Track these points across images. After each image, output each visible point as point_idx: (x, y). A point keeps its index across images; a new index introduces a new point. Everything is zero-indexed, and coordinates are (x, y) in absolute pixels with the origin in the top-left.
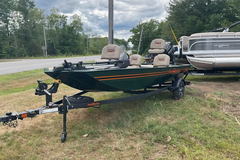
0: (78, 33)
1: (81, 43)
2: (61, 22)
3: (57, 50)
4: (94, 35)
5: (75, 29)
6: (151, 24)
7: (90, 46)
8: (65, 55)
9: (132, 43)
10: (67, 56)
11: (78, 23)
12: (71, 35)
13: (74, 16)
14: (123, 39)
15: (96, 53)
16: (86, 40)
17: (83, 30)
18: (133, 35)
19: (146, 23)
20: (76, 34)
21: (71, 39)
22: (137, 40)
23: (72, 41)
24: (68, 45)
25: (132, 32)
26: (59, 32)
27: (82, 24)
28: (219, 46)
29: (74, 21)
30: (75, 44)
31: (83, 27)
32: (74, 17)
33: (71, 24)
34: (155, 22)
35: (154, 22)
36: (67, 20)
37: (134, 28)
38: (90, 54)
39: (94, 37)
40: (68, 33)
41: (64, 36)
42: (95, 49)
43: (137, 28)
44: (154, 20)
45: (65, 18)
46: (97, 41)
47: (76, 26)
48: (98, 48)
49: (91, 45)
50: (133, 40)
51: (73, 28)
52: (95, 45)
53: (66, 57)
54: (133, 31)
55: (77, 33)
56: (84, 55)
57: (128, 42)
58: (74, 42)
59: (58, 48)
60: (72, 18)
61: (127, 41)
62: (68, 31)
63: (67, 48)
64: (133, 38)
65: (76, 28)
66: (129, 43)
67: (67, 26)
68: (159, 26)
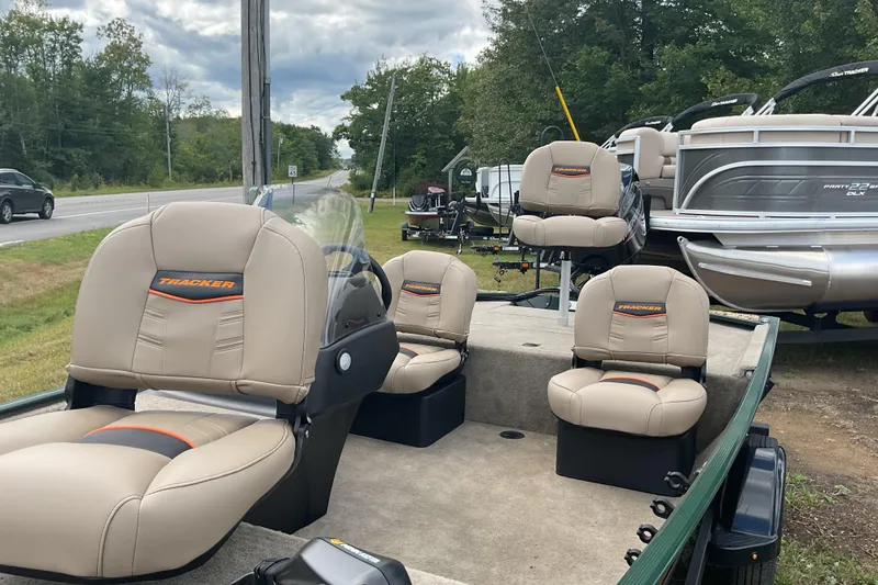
0: (130, 93)
1: (143, 135)
2: (54, 49)
3: (37, 163)
4: (197, 107)
5: (115, 77)
6: (422, 77)
7: (180, 147)
8: (70, 184)
9: (351, 145)
10: (78, 191)
11: (130, 54)
12: (98, 104)
13: (113, 27)
14: (313, 128)
15: (203, 178)
16: (162, 123)
17: (150, 84)
18: (353, 113)
19: (403, 71)
20: (122, 98)
21: (98, 121)
22: (368, 132)
23: (101, 125)
24: (82, 142)
25: (349, 102)
26: (48, 87)
27: (146, 61)
28: (845, 190)
29: (114, 48)
30: (115, 139)
31: (149, 71)
32: (110, 29)
33: (100, 58)
34: (438, 66)
35: (434, 66)
36: (79, 41)
37: (356, 88)
38: (179, 183)
39: (198, 114)
40: (85, 96)
41: (66, 107)
42: (201, 160)
43: (368, 87)
44: (434, 62)
45: (72, 32)
46: (209, 130)
47: (121, 66)
48: (215, 157)
49: (184, 147)
50: (353, 133)
51: (106, 73)
52: (200, 147)
53: (69, 192)
54: (355, 96)
55: (125, 93)
56: (155, 185)
57: (332, 140)
58: (109, 133)
59: (41, 156)
60: (102, 32)
61: (330, 135)
62: (86, 86)
63: (78, 154)
64: (354, 125)
65: (121, 76)
66: (336, 143)
67: (80, 64)
68: (451, 85)
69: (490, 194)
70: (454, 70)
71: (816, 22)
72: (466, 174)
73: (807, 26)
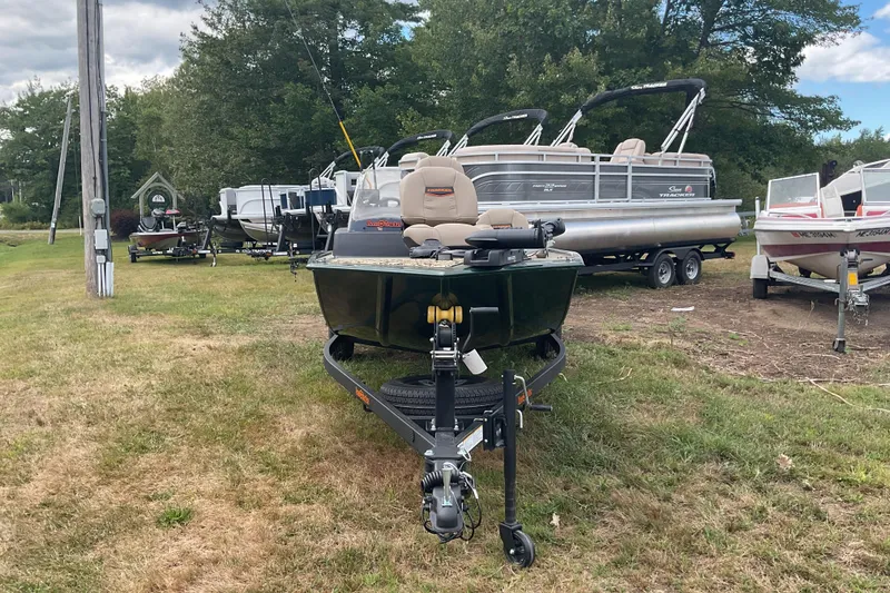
18: (4, 137)
19: (62, 93)
43: (18, 109)
64: (5, 150)
68: (118, 110)
69: (238, 211)
70: (121, 93)
71: (479, 75)
72: (159, 200)
73: (474, 78)
